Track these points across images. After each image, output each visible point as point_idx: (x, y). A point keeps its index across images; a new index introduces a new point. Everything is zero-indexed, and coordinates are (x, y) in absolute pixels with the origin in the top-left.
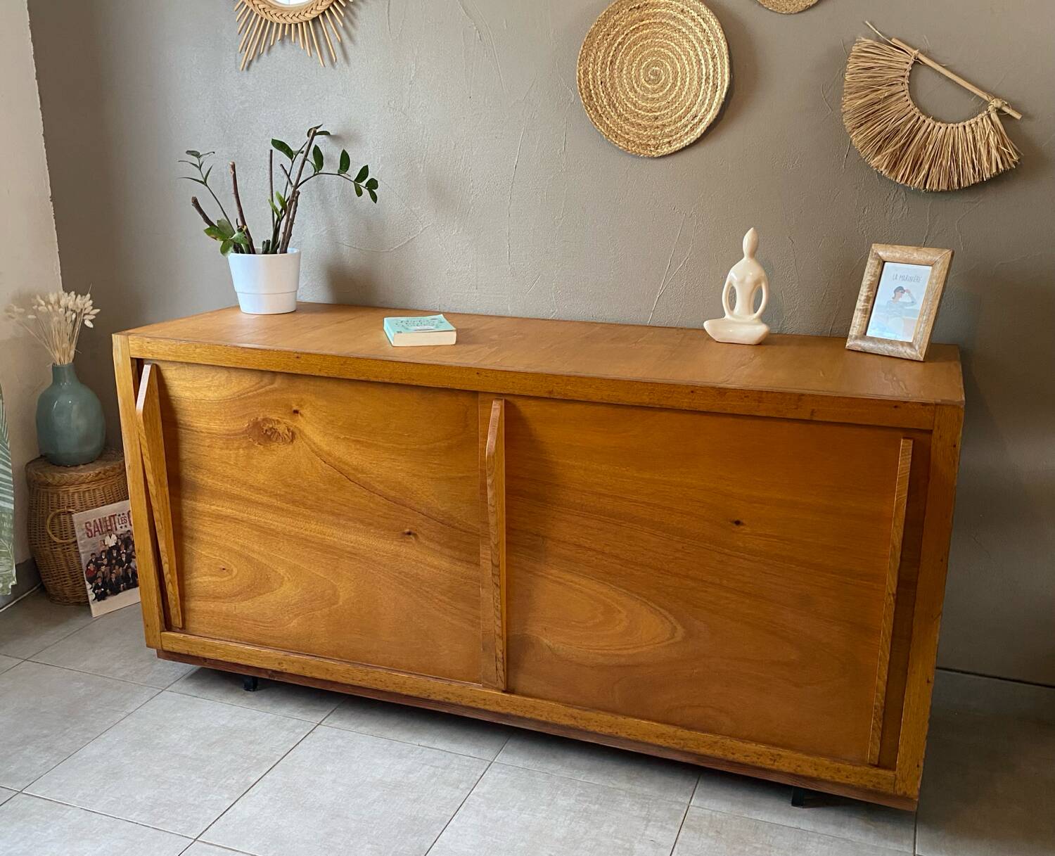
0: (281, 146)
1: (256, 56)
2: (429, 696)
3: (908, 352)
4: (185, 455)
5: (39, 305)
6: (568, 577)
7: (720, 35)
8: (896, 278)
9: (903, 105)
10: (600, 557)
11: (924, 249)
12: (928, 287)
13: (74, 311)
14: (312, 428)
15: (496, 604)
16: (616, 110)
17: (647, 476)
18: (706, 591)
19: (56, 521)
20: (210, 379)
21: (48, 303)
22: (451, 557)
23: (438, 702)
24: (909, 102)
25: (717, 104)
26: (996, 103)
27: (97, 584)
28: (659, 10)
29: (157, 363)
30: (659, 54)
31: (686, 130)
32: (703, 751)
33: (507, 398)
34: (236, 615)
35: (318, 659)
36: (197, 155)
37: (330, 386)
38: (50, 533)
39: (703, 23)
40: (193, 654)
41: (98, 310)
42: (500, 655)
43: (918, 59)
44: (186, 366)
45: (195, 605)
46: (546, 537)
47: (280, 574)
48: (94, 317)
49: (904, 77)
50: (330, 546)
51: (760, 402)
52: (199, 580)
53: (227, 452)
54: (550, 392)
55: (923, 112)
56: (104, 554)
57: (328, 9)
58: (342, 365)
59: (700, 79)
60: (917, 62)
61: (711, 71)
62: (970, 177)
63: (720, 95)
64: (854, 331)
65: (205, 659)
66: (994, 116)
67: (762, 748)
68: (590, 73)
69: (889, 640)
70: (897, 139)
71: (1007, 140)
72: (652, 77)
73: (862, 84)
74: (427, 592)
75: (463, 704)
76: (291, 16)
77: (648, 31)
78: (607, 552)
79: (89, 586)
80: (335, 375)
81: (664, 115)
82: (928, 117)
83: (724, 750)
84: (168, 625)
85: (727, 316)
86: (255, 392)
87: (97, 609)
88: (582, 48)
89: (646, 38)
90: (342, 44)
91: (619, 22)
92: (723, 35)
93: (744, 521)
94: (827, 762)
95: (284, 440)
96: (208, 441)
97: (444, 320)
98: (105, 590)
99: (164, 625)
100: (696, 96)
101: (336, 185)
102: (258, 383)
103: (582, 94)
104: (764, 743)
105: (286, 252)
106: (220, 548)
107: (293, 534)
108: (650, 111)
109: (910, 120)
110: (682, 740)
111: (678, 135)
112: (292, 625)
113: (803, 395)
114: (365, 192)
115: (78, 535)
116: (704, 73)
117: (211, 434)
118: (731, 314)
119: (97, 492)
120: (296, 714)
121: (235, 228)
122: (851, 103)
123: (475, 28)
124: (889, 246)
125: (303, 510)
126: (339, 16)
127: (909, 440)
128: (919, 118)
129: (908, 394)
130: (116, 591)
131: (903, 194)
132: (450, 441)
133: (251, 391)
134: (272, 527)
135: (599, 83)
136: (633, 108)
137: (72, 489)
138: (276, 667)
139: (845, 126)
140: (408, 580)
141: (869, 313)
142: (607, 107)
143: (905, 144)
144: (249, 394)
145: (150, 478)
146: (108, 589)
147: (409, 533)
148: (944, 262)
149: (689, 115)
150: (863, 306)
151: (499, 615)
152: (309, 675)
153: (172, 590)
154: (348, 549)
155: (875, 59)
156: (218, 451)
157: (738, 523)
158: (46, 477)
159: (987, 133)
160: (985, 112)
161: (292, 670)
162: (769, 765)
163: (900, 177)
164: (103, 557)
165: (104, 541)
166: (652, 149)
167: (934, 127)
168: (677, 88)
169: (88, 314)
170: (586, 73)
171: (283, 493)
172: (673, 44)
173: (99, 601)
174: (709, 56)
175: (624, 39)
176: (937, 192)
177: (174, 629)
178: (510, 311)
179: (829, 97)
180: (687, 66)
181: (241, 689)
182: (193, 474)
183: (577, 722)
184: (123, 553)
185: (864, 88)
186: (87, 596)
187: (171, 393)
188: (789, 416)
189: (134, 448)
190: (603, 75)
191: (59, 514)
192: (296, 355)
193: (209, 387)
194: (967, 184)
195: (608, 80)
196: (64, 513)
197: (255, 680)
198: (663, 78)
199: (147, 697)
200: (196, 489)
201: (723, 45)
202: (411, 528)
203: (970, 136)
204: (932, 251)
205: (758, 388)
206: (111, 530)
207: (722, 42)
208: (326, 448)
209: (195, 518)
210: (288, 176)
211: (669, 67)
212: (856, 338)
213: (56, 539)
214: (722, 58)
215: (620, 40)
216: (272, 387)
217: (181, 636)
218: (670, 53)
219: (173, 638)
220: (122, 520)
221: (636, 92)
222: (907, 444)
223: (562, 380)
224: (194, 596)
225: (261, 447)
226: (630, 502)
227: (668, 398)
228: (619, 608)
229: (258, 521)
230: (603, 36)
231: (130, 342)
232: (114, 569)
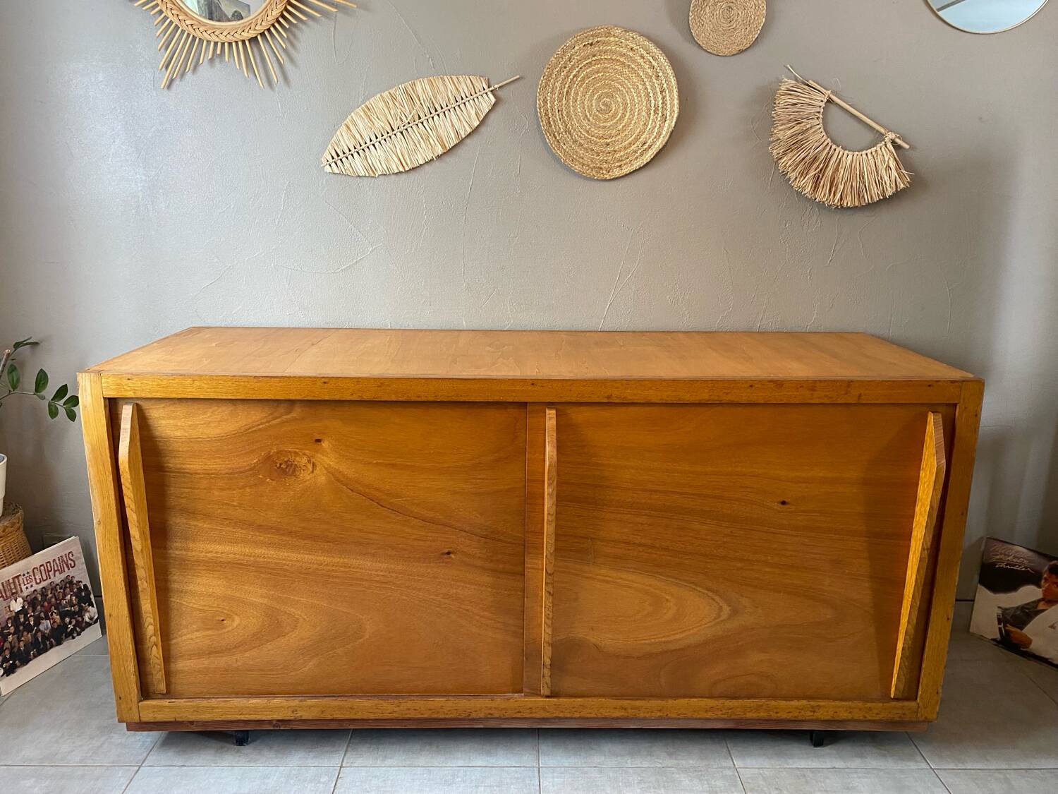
2: (469, 715)
6: (617, 575)
7: (670, 71)
9: (817, 136)
10: (650, 551)
14: (336, 457)
15: (548, 612)
16: (572, 137)
17: (697, 468)
18: (752, 570)
20: (209, 414)
22: (492, 570)
24: (823, 133)
25: (667, 132)
26: (891, 136)
28: (610, 47)
29: (139, 401)
30: (610, 86)
31: (637, 156)
32: (749, 715)
33: (559, 407)
34: (238, 668)
35: (339, 699)
39: (652, 60)
40: (181, 720)
43: (830, 98)
44: (176, 401)
45: (183, 665)
46: (595, 539)
47: (293, 616)
49: (819, 112)
51: (814, 390)
53: (230, 492)
54: (608, 397)
55: (833, 141)
56: (10, 621)
57: (269, 30)
58: (379, 387)
59: (649, 110)
60: (830, 101)
61: (660, 103)
62: (875, 194)
63: (670, 124)
65: (192, 722)
66: (890, 146)
67: (804, 702)
68: (548, 102)
70: (817, 164)
71: (901, 166)
72: (603, 107)
73: (790, 117)
74: (467, 610)
75: (507, 716)
76: (225, 34)
77: (600, 65)
78: (658, 545)
80: (370, 398)
81: (615, 141)
82: (838, 146)
83: (769, 711)
86: (267, 424)
88: (542, 78)
89: (598, 72)
91: (574, 57)
92: (672, 72)
93: (786, 500)
94: (860, 704)
95: (303, 474)
96: (205, 482)
98: (14, 662)
99: (141, 693)
100: (646, 124)
102: (271, 414)
103: (542, 122)
104: (803, 698)
106: (218, 598)
107: (311, 571)
108: (602, 138)
109: (824, 149)
110: (730, 709)
111: (628, 160)
112: (308, 667)
113: (852, 381)
116: (653, 105)
117: (208, 474)
120: (309, 761)
122: (783, 133)
123: (428, 56)
125: (323, 544)
126: (279, 35)
127: (936, 414)
128: (831, 147)
130: (25, 661)
131: (817, 210)
132: (496, 455)
133: (261, 424)
134: (285, 567)
135: (557, 111)
136: (586, 135)
138: (288, 716)
140: (446, 601)
142: (564, 133)
143: (822, 169)
144: (261, 426)
146: (17, 660)
147: (449, 553)
149: (638, 143)
152: (330, 717)
153: (155, 653)
154: (377, 579)
155: (798, 96)
156: (216, 493)
157: (783, 503)
159: (887, 159)
160: (883, 142)
161: (305, 715)
162: (809, 716)
165: (9, 607)
166: (605, 172)
167: (843, 154)
168: (626, 118)
170: (545, 101)
171: (300, 529)
172: (622, 78)
173: (7, 676)
174: (658, 89)
175: (579, 71)
177: (155, 695)
178: (466, 324)
179: (756, 129)
180: (636, 98)
181: (231, 746)
183: (628, 713)
184: (31, 616)
185: (790, 121)
187: (157, 434)
188: (840, 401)
189: (106, 500)
190: (560, 103)
192: (323, 380)
193: (208, 423)
194: (873, 201)
195: (564, 109)
198: (614, 109)
201: (672, 81)
202: (450, 548)
203: (872, 162)
205: (810, 378)
206: (16, 593)
207: (671, 77)
208: (354, 476)
209: (186, 569)
211: (618, 98)
214: (671, 92)
215: (575, 72)
216: (288, 417)
217: (166, 702)
218: (620, 86)
219: (154, 707)
220: (27, 580)
221: (589, 121)
222: (937, 417)
223: (622, 385)
224: (182, 656)
225: (274, 483)
226: (681, 494)
227: (727, 394)
228: (667, 597)
229: (269, 563)
230: (561, 68)
231: (103, 380)
232: (23, 636)
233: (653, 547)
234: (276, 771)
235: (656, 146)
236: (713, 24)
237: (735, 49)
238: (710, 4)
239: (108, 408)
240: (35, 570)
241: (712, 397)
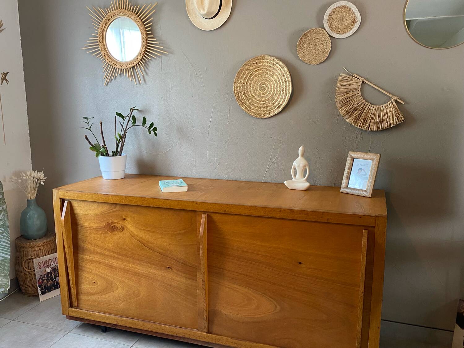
0: (119, 115)
1: (110, 81)
2: (177, 335)
3: (365, 194)
4: (80, 236)
5: (23, 176)
6: (233, 285)
7: (288, 73)
8: (359, 165)
9: (359, 98)
10: (245, 277)
11: (369, 154)
12: (371, 168)
13: (36, 178)
14: (130, 226)
15: (204, 297)
16: (249, 101)
17: (263, 244)
18: (288, 291)
19: (26, 262)
20: (91, 206)
21: (27, 175)
22: (186, 277)
23: (180, 337)
24: (361, 98)
25: (287, 99)
26: (394, 98)
27: (43, 288)
28: (264, 64)
29: (69, 200)
30: (265, 80)
31: (276, 108)
33: (208, 213)
34: (99, 301)
35: (132, 319)
36: (87, 119)
37: (139, 209)
38: (24, 267)
39: (281, 69)
40: (81, 317)
41: (46, 178)
42: (206, 318)
43: (364, 81)
44: (81, 201)
45: (83, 297)
46: (224, 269)
47: (117, 285)
48: (44, 180)
49: (359, 88)
50: (137, 273)
51: (307, 215)
52: (84, 287)
53: (97, 235)
54: (225, 211)
55: (366, 101)
56: (45, 275)
57: (138, 63)
58: (143, 201)
59: (281, 89)
60: (363, 83)
62: (386, 126)
63: (289, 95)
64: (343, 185)
65: (86, 319)
66: (394, 103)
69: (362, 311)
70: (357, 111)
71: (399, 112)
72: (262, 89)
73: (343, 91)
74: (176, 292)
75: (190, 338)
76: (124, 66)
77: (260, 71)
78: (248, 275)
79: (39, 289)
80: (140, 205)
81: (267, 103)
82: (369, 103)
84: (71, 306)
85: (293, 179)
87: (42, 298)
88: (235, 78)
89: (260, 74)
90: (143, 76)
91: (249, 69)
92: (289, 73)
93: (302, 262)
95: (120, 231)
96: (89, 231)
97: (183, 181)
98: (45, 290)
99: (70, 305)
100: (279, 96)
101: (141, 130)
102: (110, 208)
103: (235, 95)
105: (121, 155)
106: (93, 274)
107: (122, 268)
108: (262, 101)
109: (362, 104)
111: (273, 110)
112: (122, 305)
113: (324, 212)
114: (152, 132)
115: (35, 268)
116: (282, 87)
117: (90, 228)
118: (295, 178)
119: (43, 250)
120: (122, 342)
121: (101, 146)
122: (339, 98)
123: (194, 70)
124: (355, 152)
125: (126, 258)
126: (142, 66)
127: (366, 230)
128: (365, 103)
129: (365, 212)
130: (50, 290)
131: (360, 132)
132: (185, 230)
133: (107, 211)
134: (114, 265)
135: (242, 91)
136: (255, 100)
137: (33, 249)
138: (115, 323)
139: (337, 106)
140: (168, 287)
141: (349, 178)
142: (245, 100)
143: (360, 113)
144: (106, 212)
145: (66, 246)
146: (47, 290)
147: (169, 268)
148: (377, 159)
149: (277, 103)
150: (347, 175)
151: (205, 301)
152: (128, 326)
153: (73, 291)
154: (144, 274)
155: (347, 82)
156: (93, 235)
157: (300, 263)
158: (23, 244)
159: (391, 109)
160: (391, 101)
161: (121, 324)
163: (359, 126)
164: (45, 277)
165: (46, 270)
166: (263, 115)
167: (371, 107)
168: (272, 93)
169: (42, 179)
170: (237, 87)
171: (119, 252)
172: (270, 76)
173: (43, 295)
174: (284, 81)
175: (251, 74)
176: (373, 131)
177: (73, 307)
178: (208, 176)
179: (330, 96)
180: (275, 84)
181: (100, 332)
182: (83, 244)
184: (53, 275)
185: (343, 93)
186: (38, 293)
187: (75, 212)
188: (319, 221)
189: (60, 234)
190: (244, 88)
191: (28, 260)
192: (125, 197)
193: (90, 210)
194: (385, 129)
195: (245, 90)
196: (30, 259)
197: (106, 328)
198: (267, 89)
199: (62, 336)
200: (84, 250)
201: (289, 77)
202: (169, 266)
203: (385, 110)
204: (372, 155)
205: (306, 210)
206: (49, 265)
207: (288, 75)
208: (136, 234)
209: (83, 262)
210: (122, 126)
211: (268, 85)
212: (344, 188)
213: (26, 270)
214: (289, 82)
215: (250, 75)
216: (115, 209)
217: (76, 310)
218: (269, 80)
219: (73, 311)
220: (53, 261)
221: (256, 94)
222: (365, 232)
223: (229, 206)
224: (82, 294)
225: (110, 233)
226: (257, 254)
227: (271, 213)
228: (254, 298)
229: (109, 263)
230: (243, 73)
231: (60, 192)
232: (49, 281)
233: (246, 275)
234: (110, 343)
235: (283, 105)
236: (308, 52)
237: (319, 62)
238: (306, 44)
239: (61, 202)
240: (56, 258)
241: (265, 214)
